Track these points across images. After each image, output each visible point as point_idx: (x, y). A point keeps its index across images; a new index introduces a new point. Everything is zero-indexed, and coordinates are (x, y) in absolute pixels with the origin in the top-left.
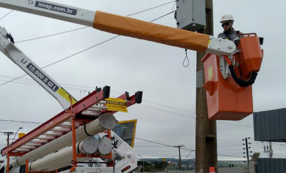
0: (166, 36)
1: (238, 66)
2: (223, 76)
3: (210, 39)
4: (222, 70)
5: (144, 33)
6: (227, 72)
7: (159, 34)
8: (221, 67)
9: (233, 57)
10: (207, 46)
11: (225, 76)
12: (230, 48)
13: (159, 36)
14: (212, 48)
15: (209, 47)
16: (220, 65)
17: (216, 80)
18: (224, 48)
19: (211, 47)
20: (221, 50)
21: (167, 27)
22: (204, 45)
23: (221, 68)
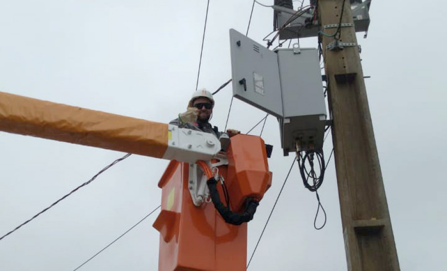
0: (81, 124)
1: (222, 183)
2: (193, 199)
3: (170, 131)
4: (191, 188)
5: (29, 119)
6: (200, 192)
7: (64, 121)
8: (191, 182)
9: (216, 170)
10: (167, 141)
11: (196, 200)
12: (211, 146)
13: (64, 125)
14: (177, 146)
15: (170, 144)
16: (190, 179)
17: (179, 210)
18: (200, 146)
19: (173, 144)
20: (194, 149)
21: (80, 109)
22: (160, 140)
23: (190, 185)
